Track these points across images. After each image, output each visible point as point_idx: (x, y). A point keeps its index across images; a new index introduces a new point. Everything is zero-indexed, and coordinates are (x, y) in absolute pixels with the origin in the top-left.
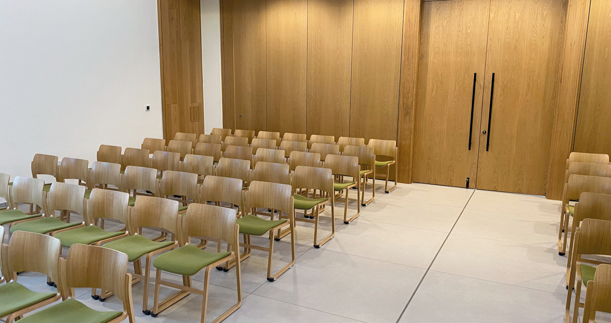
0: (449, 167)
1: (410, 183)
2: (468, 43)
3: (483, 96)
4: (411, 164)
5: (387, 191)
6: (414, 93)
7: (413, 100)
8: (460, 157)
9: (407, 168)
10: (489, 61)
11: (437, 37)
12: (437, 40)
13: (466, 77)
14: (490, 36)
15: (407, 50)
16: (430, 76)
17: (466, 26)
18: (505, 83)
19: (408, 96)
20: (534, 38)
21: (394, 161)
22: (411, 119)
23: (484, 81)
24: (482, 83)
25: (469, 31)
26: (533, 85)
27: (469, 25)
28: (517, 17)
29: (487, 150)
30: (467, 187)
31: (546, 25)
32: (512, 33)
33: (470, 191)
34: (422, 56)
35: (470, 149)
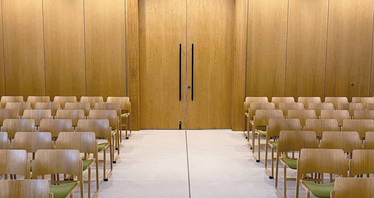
0: (166, 115)
1: (139, 130)
2: (174, 21)
3: (186, 60)
4: (139, 115)
5: (127, 137)
6: (138, 60)
7: (137, 64)
8: (173, 106)
9: (136, 118)
10: (189, 35)
11: (151, 16)
12: (151, 19)
13: (174, 46)
14: (189, 17)
15: (130, 25)
16: (148, 46)
17: (171, 9)
18: (200, 50)
19: (134, 62)
20: (216, 19)
21: (129, 114)
22: (137, 79)
23: (187, 50)
24: (185, 51)
25: (173, 13)
26: (218, 52)
27: (173, 8)
28: (205, 4)
29: (192, 100)
30: (180, 128)
31: (223, 10)
32: (202, 15)
33: (183, 132)
34: (141, 31)
35: (180, 100)
